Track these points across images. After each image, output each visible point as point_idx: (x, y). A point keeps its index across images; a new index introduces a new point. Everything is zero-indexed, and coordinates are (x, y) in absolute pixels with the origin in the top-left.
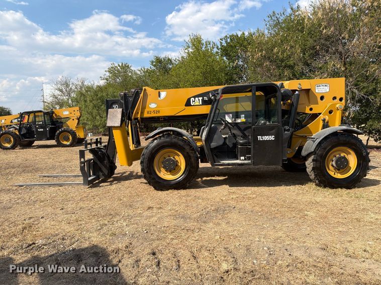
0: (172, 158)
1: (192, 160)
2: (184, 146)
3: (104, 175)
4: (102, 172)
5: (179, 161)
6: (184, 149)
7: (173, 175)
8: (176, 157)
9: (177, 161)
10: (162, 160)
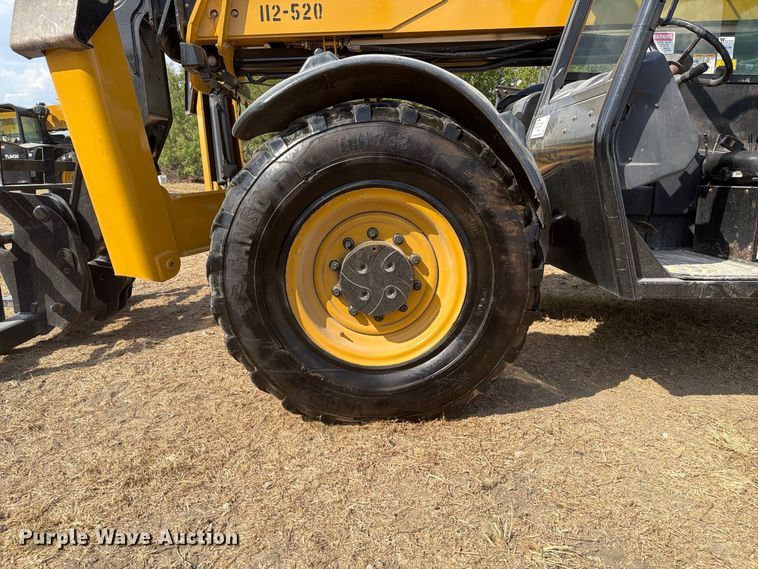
0: (389, 243)
1: (513, 258)
2: (468, 174)
3: (66, 310)
4: (55, 295)
5: (429, 263)
6: (469, 188)
7: (391, 336)
8: (416, 243)
9: (418, 261)
10: (333, 251)
